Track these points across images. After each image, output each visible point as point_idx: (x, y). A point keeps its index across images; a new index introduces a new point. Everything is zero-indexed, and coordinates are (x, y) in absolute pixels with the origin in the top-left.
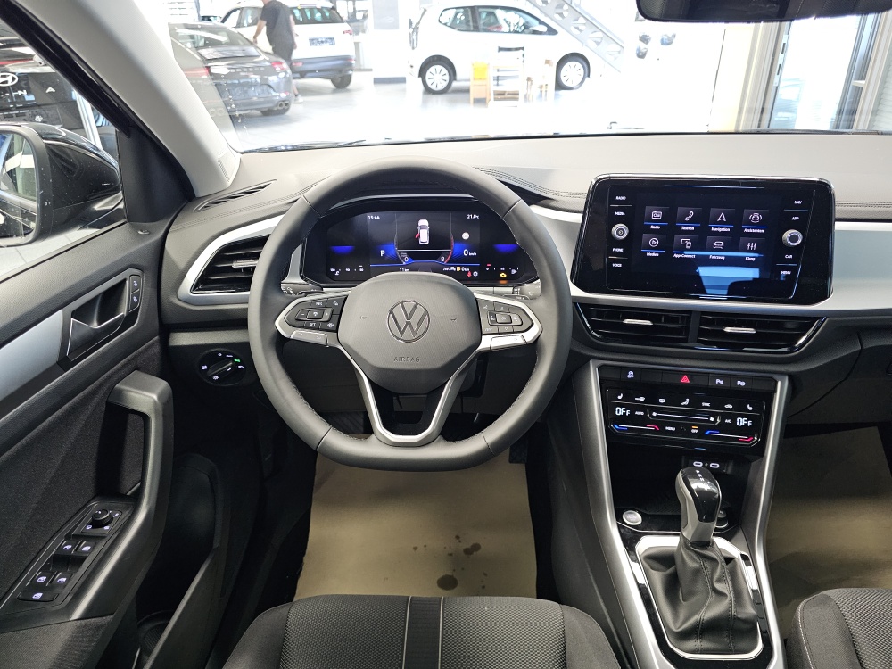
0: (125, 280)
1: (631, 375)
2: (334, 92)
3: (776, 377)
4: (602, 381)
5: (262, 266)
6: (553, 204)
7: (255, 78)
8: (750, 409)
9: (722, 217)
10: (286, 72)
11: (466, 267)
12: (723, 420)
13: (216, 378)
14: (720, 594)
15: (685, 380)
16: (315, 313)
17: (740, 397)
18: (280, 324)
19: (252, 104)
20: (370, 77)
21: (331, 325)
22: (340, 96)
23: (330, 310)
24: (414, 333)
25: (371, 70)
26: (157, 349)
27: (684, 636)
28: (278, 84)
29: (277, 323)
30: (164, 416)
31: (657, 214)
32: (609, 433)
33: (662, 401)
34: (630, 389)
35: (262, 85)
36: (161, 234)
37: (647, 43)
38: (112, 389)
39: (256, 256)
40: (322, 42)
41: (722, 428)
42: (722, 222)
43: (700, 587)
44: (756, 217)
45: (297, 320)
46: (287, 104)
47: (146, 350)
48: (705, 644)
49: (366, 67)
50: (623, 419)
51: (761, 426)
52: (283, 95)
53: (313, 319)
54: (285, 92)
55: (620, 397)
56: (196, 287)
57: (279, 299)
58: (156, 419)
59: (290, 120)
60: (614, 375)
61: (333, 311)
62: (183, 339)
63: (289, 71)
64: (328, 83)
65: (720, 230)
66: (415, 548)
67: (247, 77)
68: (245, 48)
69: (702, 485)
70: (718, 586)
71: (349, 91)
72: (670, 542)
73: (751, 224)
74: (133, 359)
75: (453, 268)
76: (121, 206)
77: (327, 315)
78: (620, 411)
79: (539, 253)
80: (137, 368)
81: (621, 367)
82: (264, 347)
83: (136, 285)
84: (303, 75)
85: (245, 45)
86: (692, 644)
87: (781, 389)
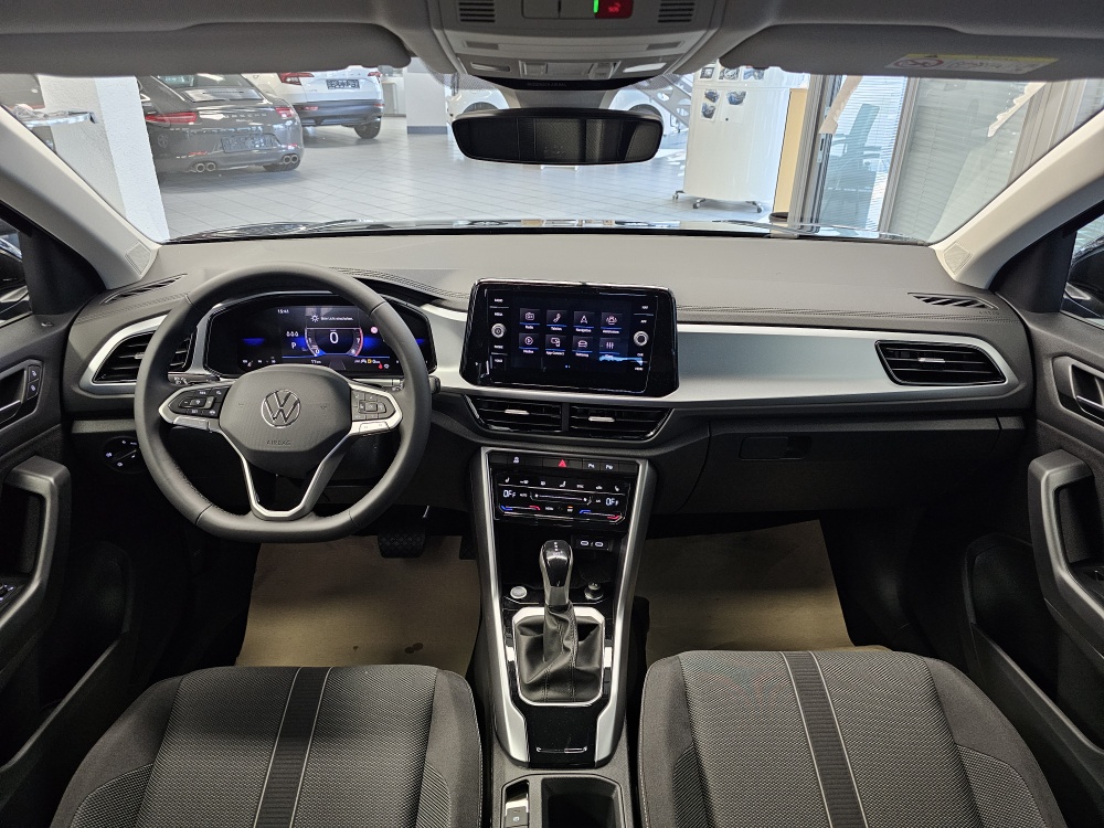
0: (22, 371)
1: (516, 460)
2: (358, 143)
3: (638, 461)
4: (490, 464)
5: (147, 358)
6: (444, 303)
7: (257, 125)
8: (617, 490)
9: (584, 319)
10: (294, 120)
11: (377, 360)
12: (594, 500)
13: (120, 464)
14: (567, 650)
15: (563, 464)
16: (198, 402)
17: (609, 480)
18: (163, 410)
19: (251, 157)
20: (402, 125)
21: (212, 412)
22: (366, 149)
23: (212, 398)
24: (286, 419)
25: (404, 116)
26: (59, 436)
27: (533, 687)
28: (285, 133)
29: (161, 410)
30: (60, 497)
31: (530, 316)
32: (497, 513)
33: (543, 483)
34: (516, 474)
35: (264, 134)
36: (65, 326)
37: (714, 101)
38: (8, 472)
39: (143, 349)
40: (343, 84)
41: (594, 508)
42: (584, 324)
43: (554, 647)
44: (612, 320)
45: (181, 407)
46: (294, 159)
47: (47, 436)
48: (551, 694)
49: (400, 113)
50: (510, 501)
51: (625, 506)
52: (291, 148)
53: (195, 407)
54: (293, 144)
55: (507, 481)
56: (99, 376)
57: (164, 387)
58: (52, 499)
59: (300, 178)
60: (500, 461)
61: (215, 400)
62: (88, 427)
63: (297, 118)
64: (351, 132)
65: (583, 330)
66: (356, 648)
67: (246, 125)
68: (244, 90)
69: (556, 555)
70: (566, 643)
71: (377, 142)
72: (536, 612)
73: (608, 326)
74: (31, 444)
75: (363, 361)
76: (27, 299)
77: (209, 402)
78: (507, 494)
79: (400, 350)
80: (37, 454)
81: (508, 453)
82: (147, 431)
83: (35, 374)
84: (319, 121)
85: (244, 86)
86: (540, 694)
87: (643, 471)
